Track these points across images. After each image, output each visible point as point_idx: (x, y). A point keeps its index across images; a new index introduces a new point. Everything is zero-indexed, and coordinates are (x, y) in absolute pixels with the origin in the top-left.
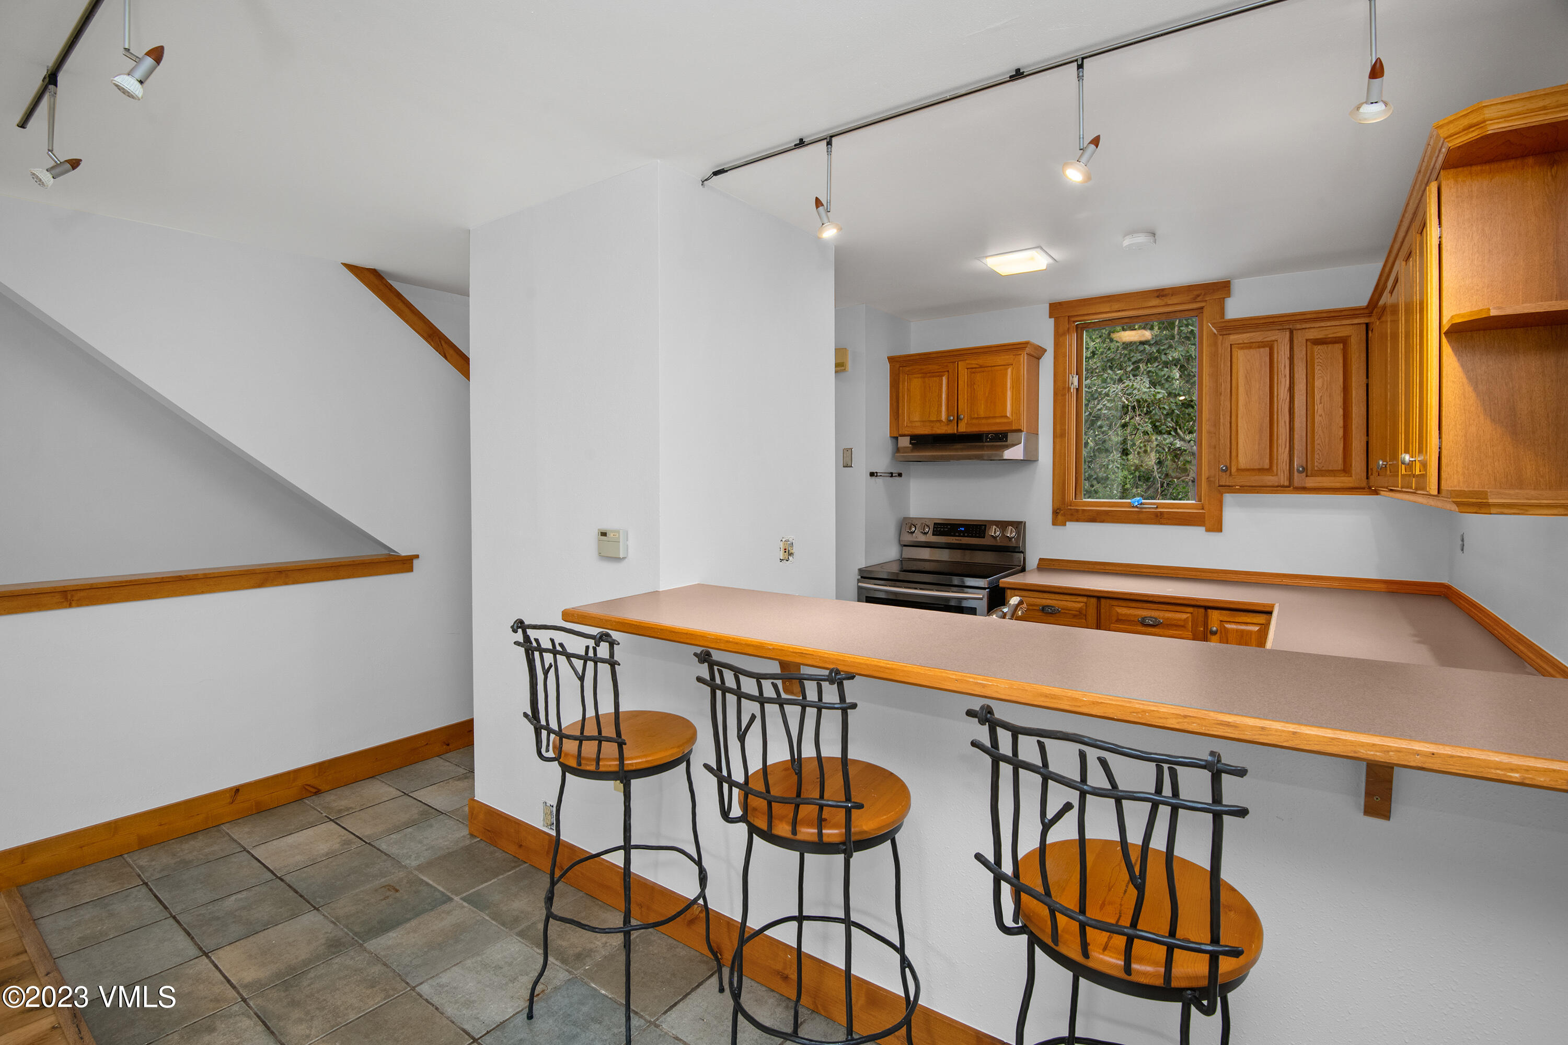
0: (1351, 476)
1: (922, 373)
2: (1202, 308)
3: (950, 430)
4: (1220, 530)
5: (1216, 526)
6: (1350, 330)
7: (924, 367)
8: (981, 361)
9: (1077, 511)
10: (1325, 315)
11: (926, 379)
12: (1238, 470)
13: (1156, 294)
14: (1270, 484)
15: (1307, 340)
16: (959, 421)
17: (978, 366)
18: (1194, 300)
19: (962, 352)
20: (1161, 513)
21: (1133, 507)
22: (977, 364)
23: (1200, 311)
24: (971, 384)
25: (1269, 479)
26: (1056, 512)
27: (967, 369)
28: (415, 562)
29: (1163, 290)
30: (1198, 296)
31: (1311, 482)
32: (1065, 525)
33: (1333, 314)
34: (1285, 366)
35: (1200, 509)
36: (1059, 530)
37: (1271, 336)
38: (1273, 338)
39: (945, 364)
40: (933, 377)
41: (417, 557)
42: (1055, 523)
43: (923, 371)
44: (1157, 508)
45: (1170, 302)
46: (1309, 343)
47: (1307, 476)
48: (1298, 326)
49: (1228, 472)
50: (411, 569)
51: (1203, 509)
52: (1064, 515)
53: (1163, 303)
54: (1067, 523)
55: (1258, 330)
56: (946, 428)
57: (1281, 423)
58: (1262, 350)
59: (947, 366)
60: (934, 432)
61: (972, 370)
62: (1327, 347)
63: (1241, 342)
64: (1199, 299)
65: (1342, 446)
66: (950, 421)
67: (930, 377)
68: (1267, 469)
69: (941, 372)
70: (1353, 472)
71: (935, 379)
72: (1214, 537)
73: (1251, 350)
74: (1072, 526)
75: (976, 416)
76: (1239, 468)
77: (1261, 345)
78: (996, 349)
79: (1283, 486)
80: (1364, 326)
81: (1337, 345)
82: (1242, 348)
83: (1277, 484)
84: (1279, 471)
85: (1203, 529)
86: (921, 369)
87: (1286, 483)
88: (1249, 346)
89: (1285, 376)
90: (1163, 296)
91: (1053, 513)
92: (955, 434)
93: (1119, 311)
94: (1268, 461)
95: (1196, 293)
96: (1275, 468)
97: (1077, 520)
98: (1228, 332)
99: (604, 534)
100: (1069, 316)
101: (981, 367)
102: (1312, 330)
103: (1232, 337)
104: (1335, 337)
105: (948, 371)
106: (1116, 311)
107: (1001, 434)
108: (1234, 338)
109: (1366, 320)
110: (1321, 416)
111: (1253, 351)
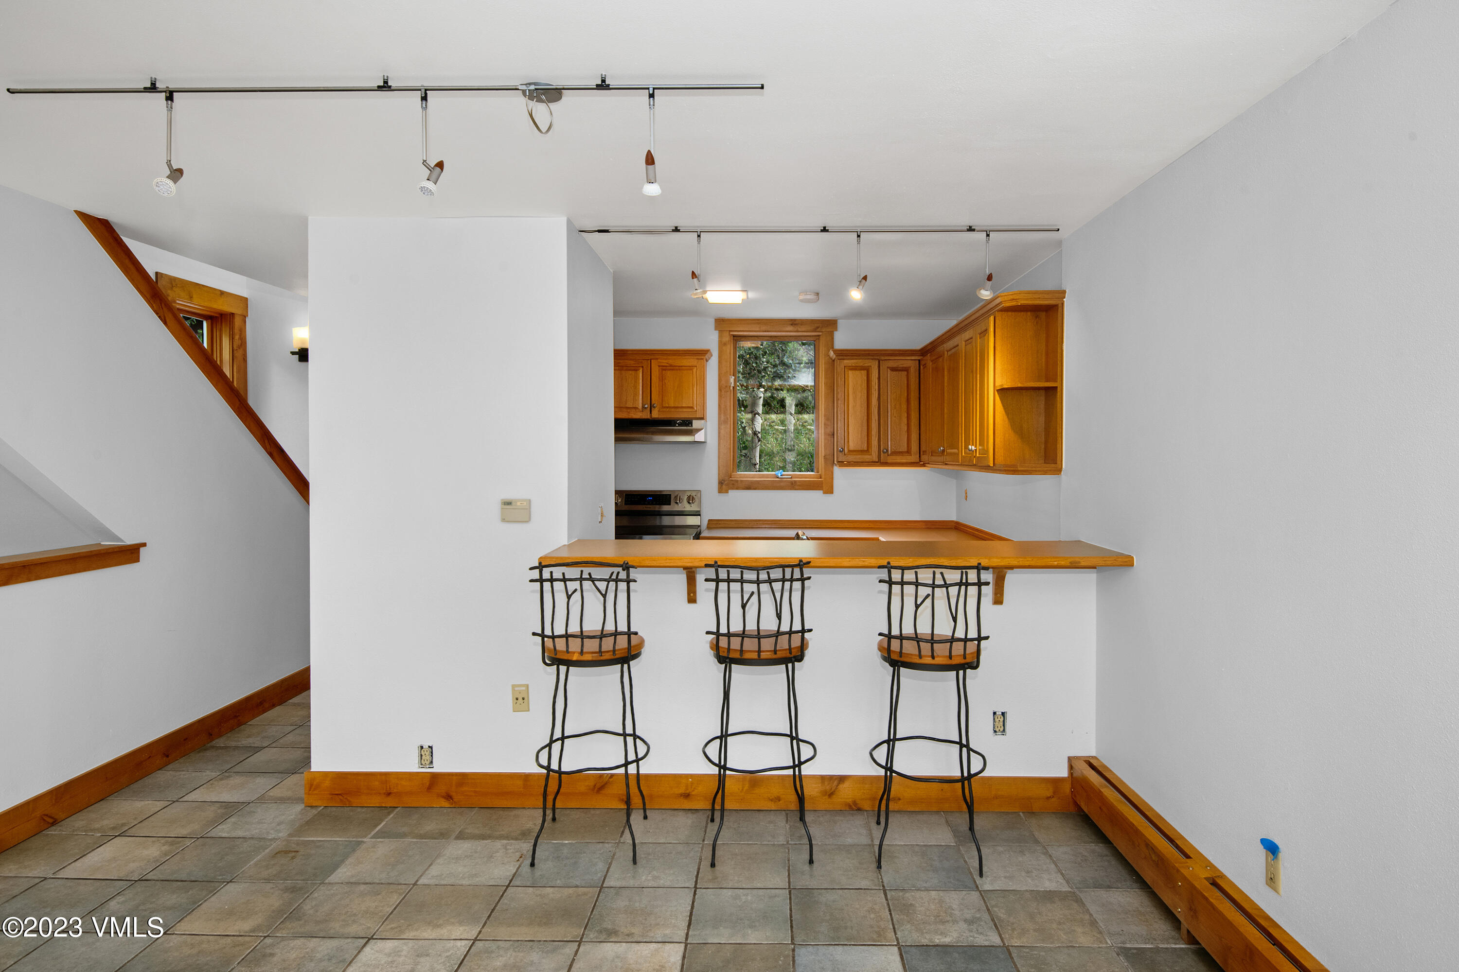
0: (911, 455)
1: (620, 366)
2: (819, 336)
3: (645, 415)
4: (832, 492)
5: (829, 490)
6: (910, 363)
7: (621, 361)
8: (672, 361)
9: (737, 481)
10: (897, 352)
11: (623, 372)
12: (849, 451)
13: (791, 323)
14: (867, 460)
15: (888, 367)
16: (653, 409)
17: (668, 365)
18: (815, 330)
19: (654, 352)
20: (795, 482)
21: (778, 477)
22: (668, 363)
23: (818, 338)
24: (662, 379)
25: (867, 458)
26: (721, 483)
27: (659, 366)
28: (142, 550)
29: (795, 320)
30: (818, 328)
31: (890, 459)
32: (728, 493)
33: (901, 353)
34: (875, 383)
35: (818, 478)
36: (723, 496)
37: (867, 363)
38: (869, 364)
39: (640, 361)
40: (630, 370)
41: (144, 545)
42: (720, 491)
43: (620, 365)
44: (791, 478)
45: (800, 330)
46: (889, 370)
47: (888, 455)
48: (883, 358)
49: (843, 452)
50: (137, 560)
51: (821, 478)
52: (727, 485)
53: (795, 330)
54: (729, 491)
55: (860, 358)
56: (641, 415)
57: (873, 421)
58: (862, 372)
59: (642, 362)
60: (630, 417)
61: (663, 368)
62: (899, 373)
63: (851, 365)
64: (818, 330)
65: (906, 436)
66: (646, 408)
67: (626, 370)
68: (866, 451)
69: (637, 367)
70: (912, 453)
71: (631, 372)
72: (829, 497)
73: (856, 371)
74: (733, 493)
75: (667, 406)
76: (850, 449)
77: (862, 368)
78: (683, 352)
79: (875, 462)
80: (918, 361)
81: (903, 372)
82: (851, 369)
83: (871, 461)
84: (873, 452)
85: (822, 492)
86: (619, 363)
87: (877, 460)
88: (854, 368)
89: (876, 390)
90: (795, 324)
91: (719, 483)
92: (648, 419)
93: (765, 331)
94: (866, 445)
95: (816, 325)
96: (870, 450)
97: (737, 489)
98: (842, 358)
99: (508, 503)
100: (729, 331)
101: (671, 366)
102: (891, 361)
103: (846, 361)
104: (903, 367)
105: (643, 367)
106: (763, 331)
107: (687, 421)
108: (847, 362)
109: (919, 358)
110: (895, 417)
111: (857, 372)
